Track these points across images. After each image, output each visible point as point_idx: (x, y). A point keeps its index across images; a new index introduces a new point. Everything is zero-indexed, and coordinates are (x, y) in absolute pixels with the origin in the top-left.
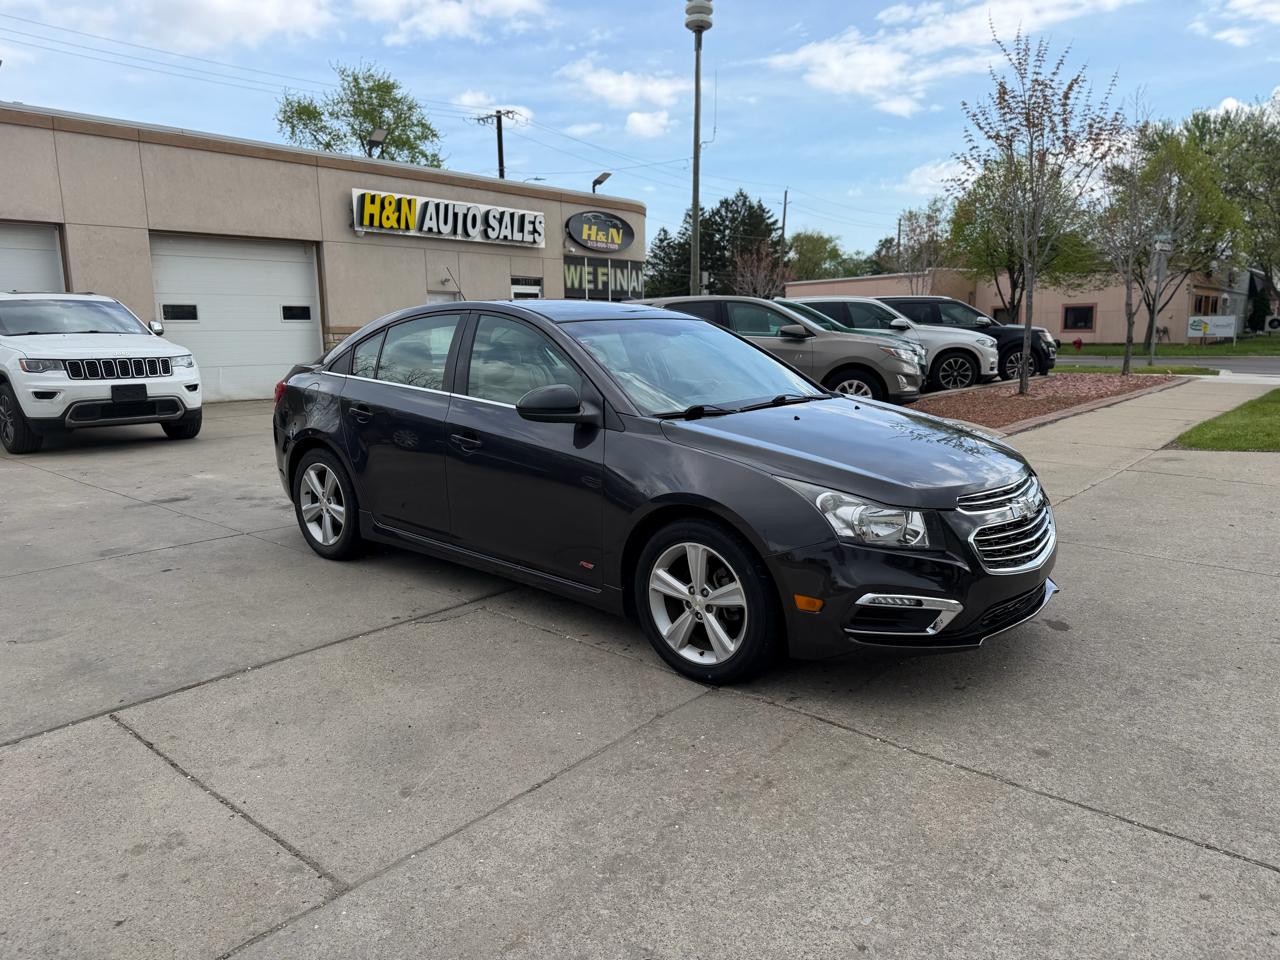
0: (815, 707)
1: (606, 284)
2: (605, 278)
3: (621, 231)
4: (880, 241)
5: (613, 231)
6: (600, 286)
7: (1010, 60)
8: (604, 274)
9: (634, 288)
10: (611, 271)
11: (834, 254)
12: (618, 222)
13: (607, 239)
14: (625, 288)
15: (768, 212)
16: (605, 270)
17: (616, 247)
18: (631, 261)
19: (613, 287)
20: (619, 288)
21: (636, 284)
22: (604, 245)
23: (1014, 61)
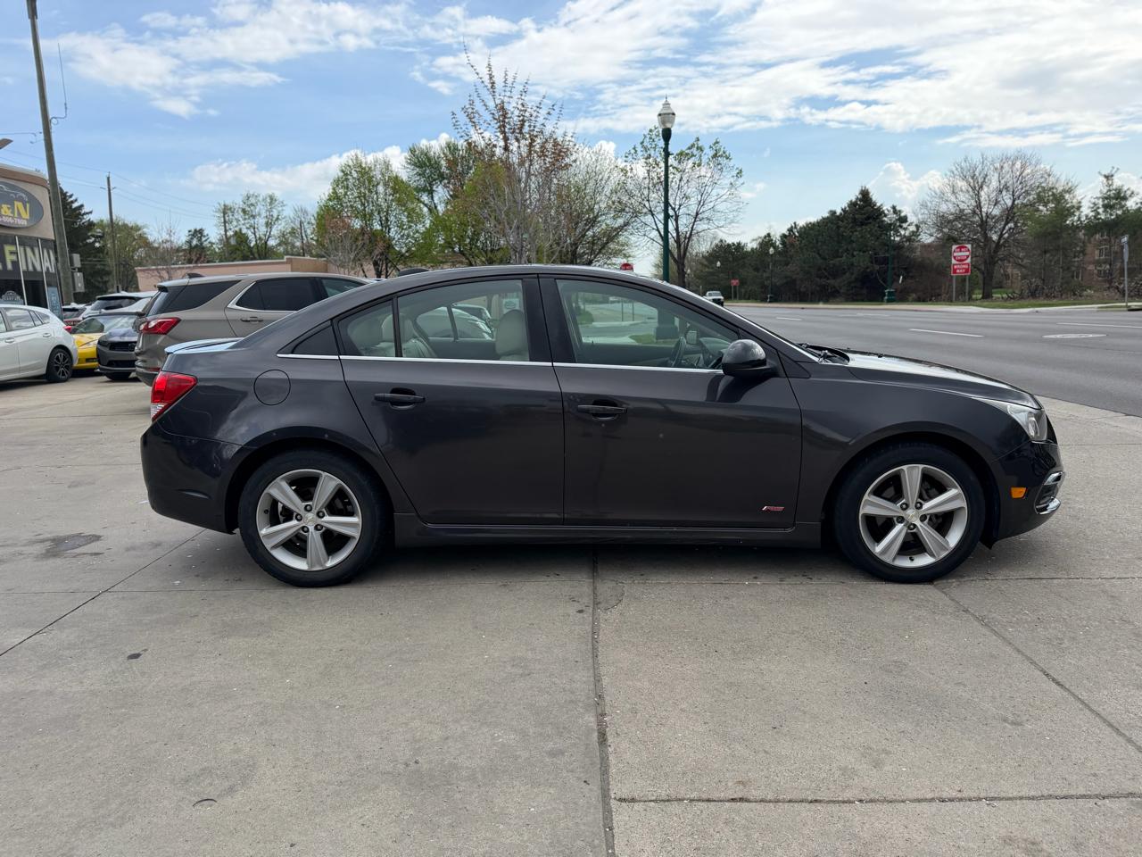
1: (15, 264)
2: (14, 258)
3: (28, 205)
4: (190, 231)
5: (18, 205)
6: (9, 266)
7: (483, 82)
8: (11, 253)
9: (48, 269)
10: (20, 250)
11: (145, 243)
12: (24, 196)
13: (13, 212)
14: (39, 269)
16: (13, 248)
17: (24, 223)
18: (41, 239)
19: (25, 268)
20: (31, 268)
21: (48, 264)
22: (10, 220)
23: (486, 84)
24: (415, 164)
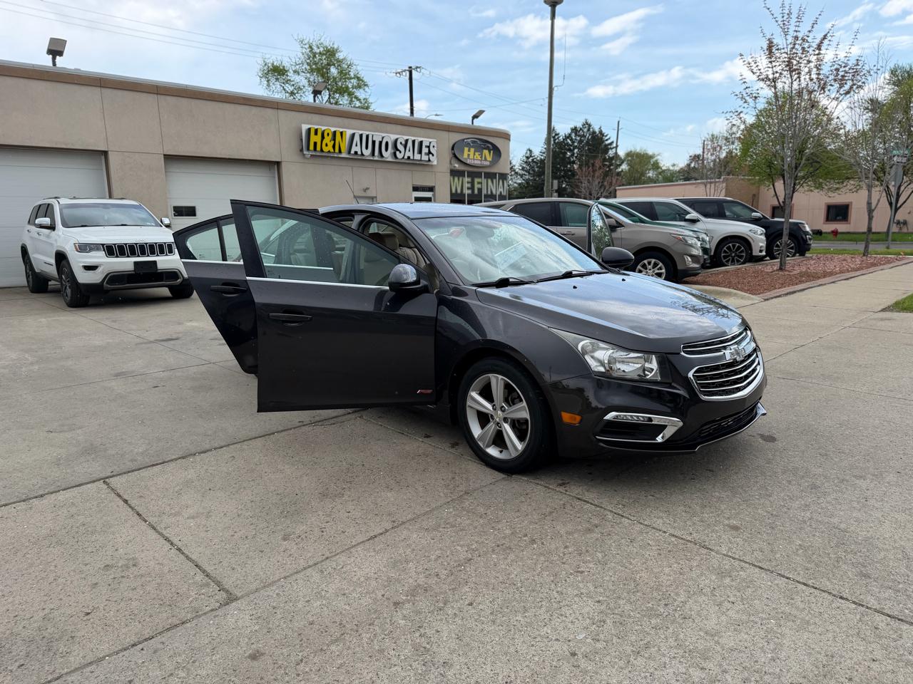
0: (576, 490)
1: (480, 190)
2: (480, 186)
3: (492, 152)
4: (690, 157)
5: (486, 152)
6: (476, 192)
7: (777, 21)
8: (478, 183)
9: (501, 193)
10: (484, 181)
11: (656, 166)
12: (490, 145)
13: (481, 157)
14: (494, 192)
15: (606, 136)
16: (479, 180)
17: (488, 163)
18: (499, 174)
19: (485, 192)
20: (489, 193)
21: (502, 190)
22: (479, 162)
23: (779, 23)
24: (894, 84)
